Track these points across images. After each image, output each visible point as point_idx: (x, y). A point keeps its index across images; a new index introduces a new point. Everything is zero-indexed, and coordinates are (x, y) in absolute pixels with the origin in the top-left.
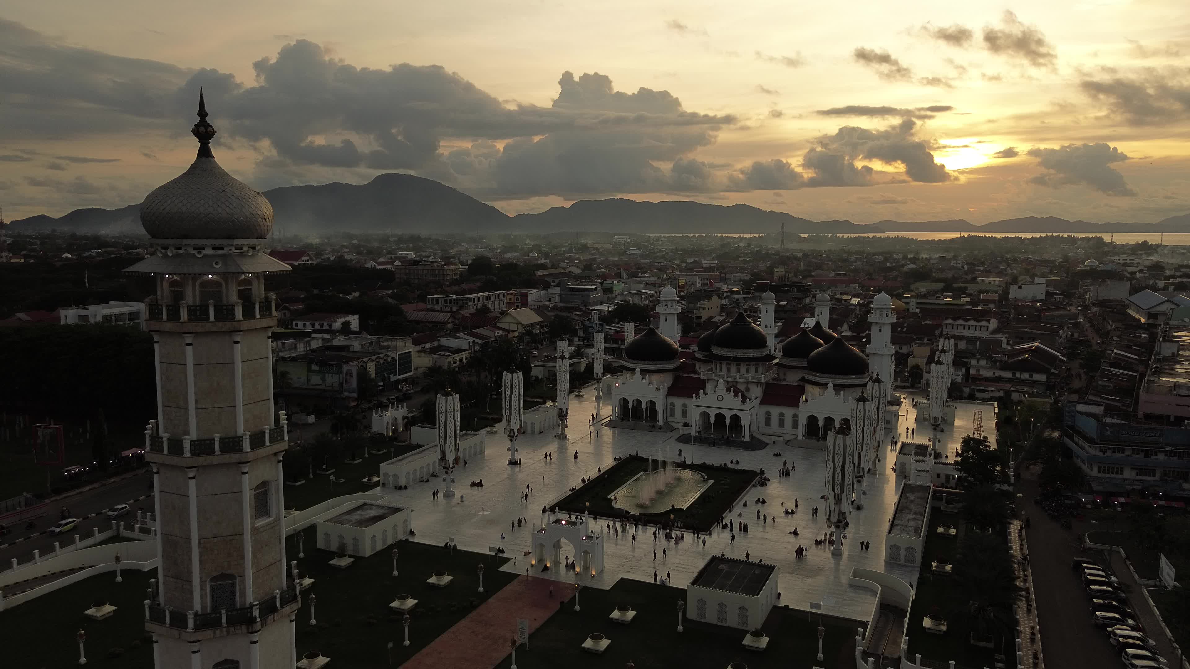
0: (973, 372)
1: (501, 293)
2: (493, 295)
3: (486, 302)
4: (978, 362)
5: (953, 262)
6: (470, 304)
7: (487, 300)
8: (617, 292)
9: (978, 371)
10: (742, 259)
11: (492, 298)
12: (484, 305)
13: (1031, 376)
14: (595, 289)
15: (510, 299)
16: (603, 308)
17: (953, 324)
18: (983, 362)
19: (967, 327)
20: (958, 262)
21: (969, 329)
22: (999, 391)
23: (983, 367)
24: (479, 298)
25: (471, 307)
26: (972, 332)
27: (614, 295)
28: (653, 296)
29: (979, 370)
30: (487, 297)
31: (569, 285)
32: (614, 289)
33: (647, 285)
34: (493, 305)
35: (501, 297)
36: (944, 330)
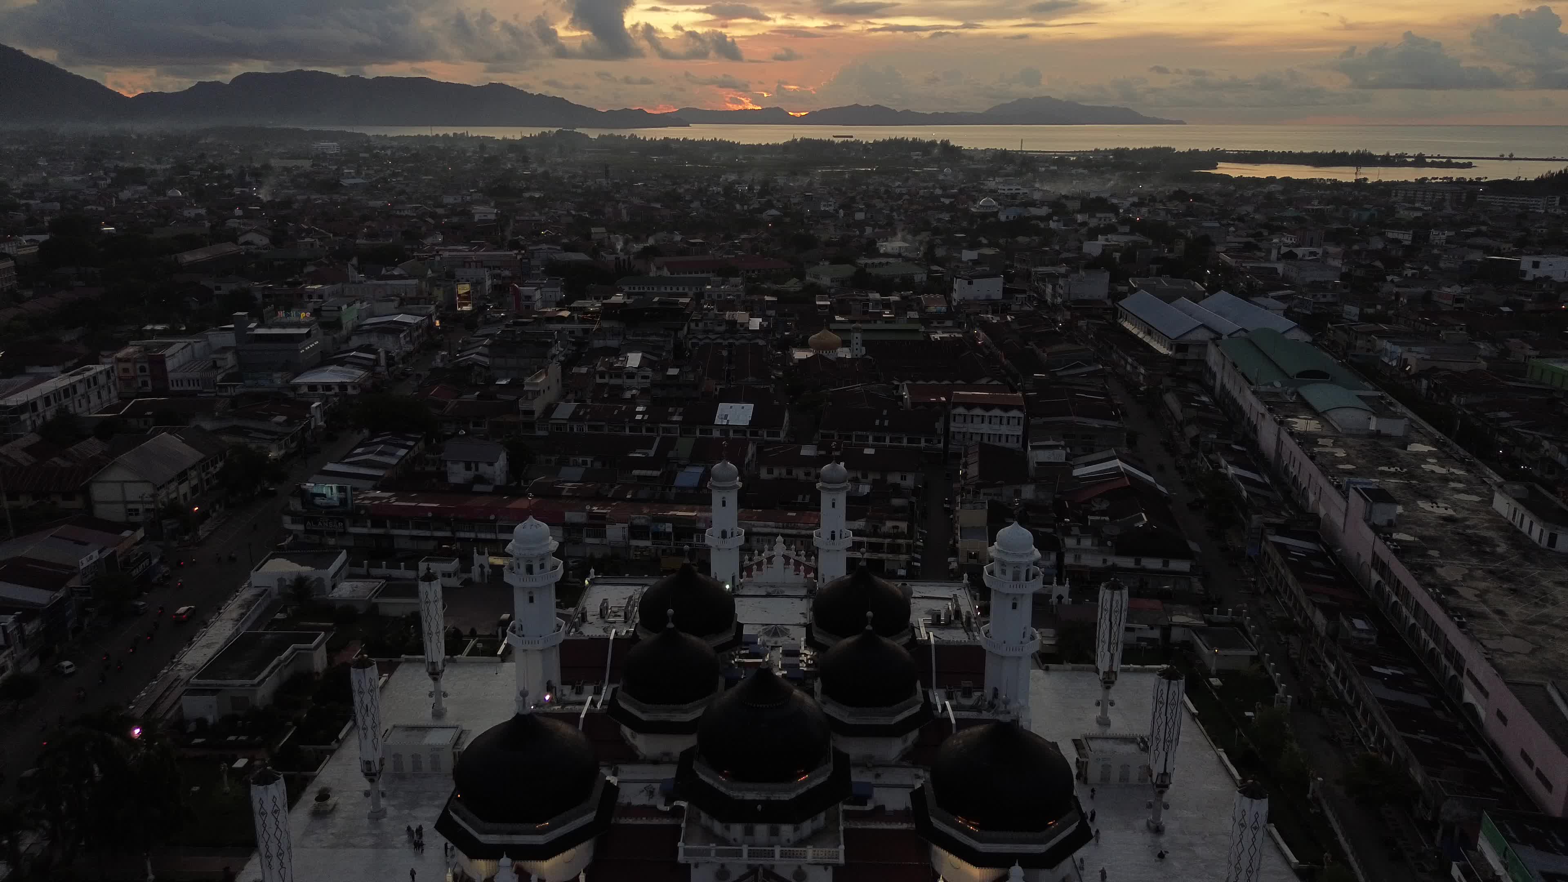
0: (1069, 560)
1: (101, 372)
2: (80, 381)
3: (65, 401)
4: (1079, 542)
5: (823, 203)
6: (23, 417)
7: (67, 395)
8: (350, 325)
9: (1077, 557)
10: (527, 195)
11: (81, 389)
12: (62, 412)
13: (1166, 564)
14: (308, 335)
15: (126, 370)
16: (331, 376)
17: (965, 415)
18: (1087, 543)
19: (987, 420)
20: (830, 203)
21: (990, 423)
22: (1152, 628)
23: (1086, 551)
24: (47, 400)
25: (28, 423)
26: (997, 427)
27: (344, 332)
28: (418, 326)
29: (1080, 557)
30: (66, 391)
31: (252, 329)
32: (344, 322)
33: (405, 303)
34: (84, 402)
35: (102, 380)
36: (952, 424)
